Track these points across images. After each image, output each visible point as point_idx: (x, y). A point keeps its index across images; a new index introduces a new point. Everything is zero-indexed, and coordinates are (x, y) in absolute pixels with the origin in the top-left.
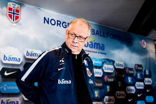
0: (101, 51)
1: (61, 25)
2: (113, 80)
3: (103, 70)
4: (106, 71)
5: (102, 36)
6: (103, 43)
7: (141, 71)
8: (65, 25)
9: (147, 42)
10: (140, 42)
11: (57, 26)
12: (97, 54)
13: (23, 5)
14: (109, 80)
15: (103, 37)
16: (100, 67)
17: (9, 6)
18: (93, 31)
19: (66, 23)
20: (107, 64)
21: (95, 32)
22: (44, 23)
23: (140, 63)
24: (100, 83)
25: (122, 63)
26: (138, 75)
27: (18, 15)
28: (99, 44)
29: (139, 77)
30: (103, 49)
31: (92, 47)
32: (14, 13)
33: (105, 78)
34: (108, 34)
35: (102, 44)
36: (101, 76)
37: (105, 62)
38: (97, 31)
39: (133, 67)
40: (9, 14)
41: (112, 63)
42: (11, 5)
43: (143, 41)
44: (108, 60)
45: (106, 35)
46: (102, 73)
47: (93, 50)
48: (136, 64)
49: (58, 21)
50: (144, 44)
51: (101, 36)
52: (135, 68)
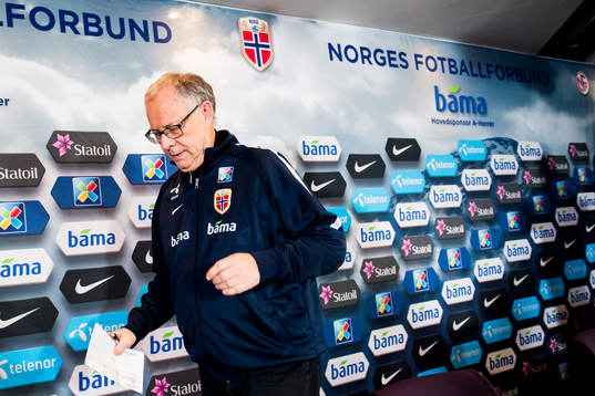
0: (479, 118)
1: (372, 59)
2: (519, 195)
3: (491, 171)
4: (498, 172)
5: (476, 75)
6: (481, 96)
7: (585, 160)
8: (382, 58)
9: (589, 79)
10: (574, 79)
11: (363, 62)
12: (471, 126)
13: (274, 17)
14: (509, 197)
15: (479, 78)
16: (482, 164)
17: (243, 28)
18: (452, 63)
19: (382, 52)
20: (500, 153)
21: (458, 66)
22: (331, 59)
23: (581, 140)
24: (488, 208)
25: (536, 145)
26: (581, 172)
27: (268, 47)
28: (471, 98)
29: (583, 179)
30: (484, 113)
31: (455, 111)
32: (257, 45)
33: (499, 192)
34: (490, 69)
35: (479, 99)
36: (487, 187)
37: (495, 147)
38: (463, 63)
39: (566, 154)
40: (247, 50)
41: (510, 148)
42: (247, 23)
43: (579, 76)
44: (498, 140)
45: (484, 72)
46: (490, 180)
47: (460, 117)
48: (571, 144)
49: (362, 49)
50: (583, 83)
51: (473, 75)
52: (570, 154)
